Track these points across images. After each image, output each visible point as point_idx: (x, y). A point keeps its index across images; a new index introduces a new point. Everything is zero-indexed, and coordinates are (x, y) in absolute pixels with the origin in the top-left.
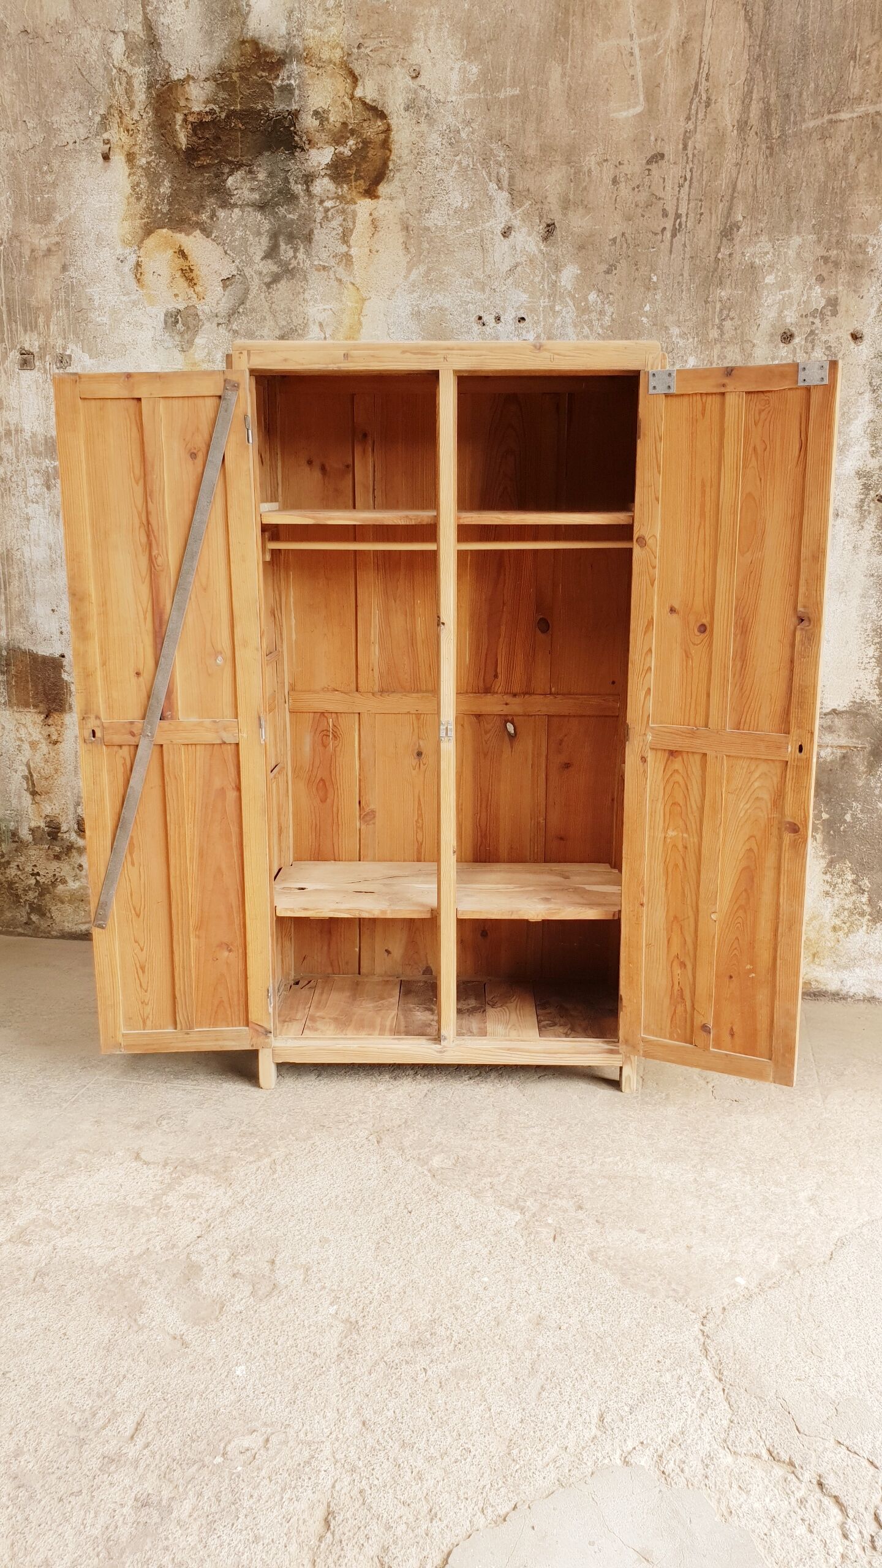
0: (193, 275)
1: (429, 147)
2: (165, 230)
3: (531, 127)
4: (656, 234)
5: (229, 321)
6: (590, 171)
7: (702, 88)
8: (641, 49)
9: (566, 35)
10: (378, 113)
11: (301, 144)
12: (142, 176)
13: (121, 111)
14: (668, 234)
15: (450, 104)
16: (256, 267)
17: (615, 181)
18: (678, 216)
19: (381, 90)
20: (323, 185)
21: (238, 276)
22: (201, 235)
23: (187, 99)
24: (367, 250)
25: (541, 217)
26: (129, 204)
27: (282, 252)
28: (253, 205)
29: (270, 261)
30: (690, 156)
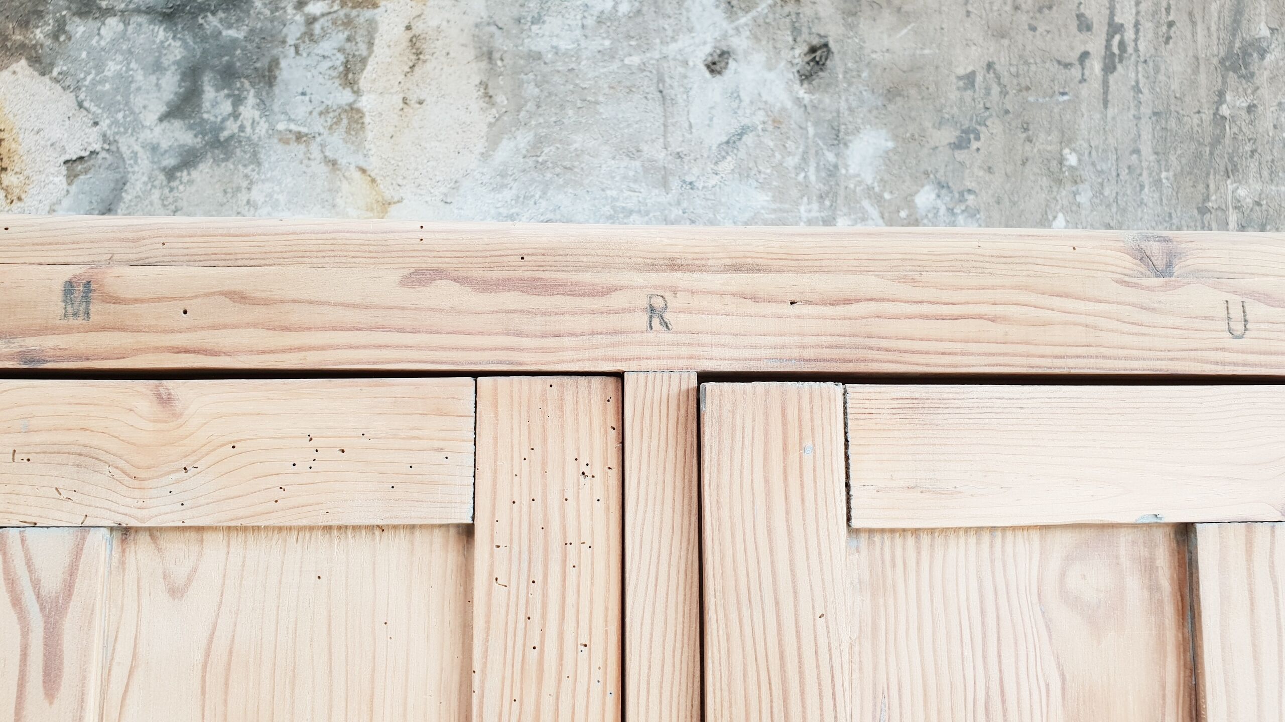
4: (1067, 66)
14: (1096, 66)
18: (1115, 29)
21: (103, 154)
22: (29, 71)
25: (796, 31)
27: (206, 105)
29: (177, 124)
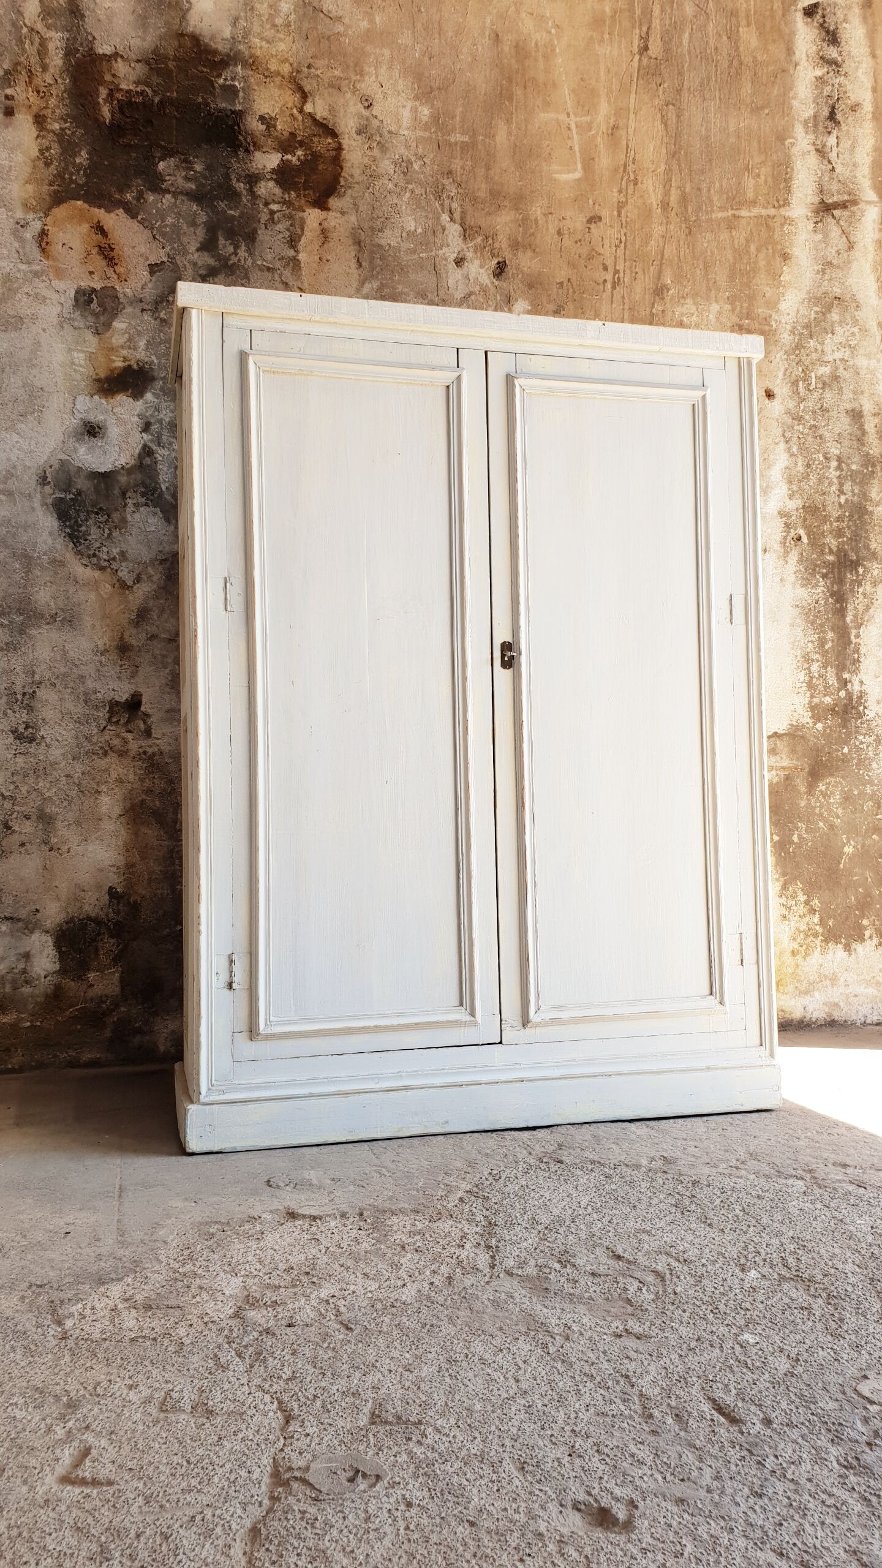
0: (112, 254)
1: (382, 171)
2: (79, 203)
3: (481, 172)
5: (156, 308)
6: (536, 219)
7: (630, 168)
8: (577, 127)
9: (510, 99)
10: (328, 130)
11: (243, 142)
12: (53, 141)
13: (30, 71)
15: (403, 137)
16: (190, 257)
17: (559, 233)
19: (332, 110)
20: (267, 188)
23: (114, 75)
24: (317, 258)
26: (34, 167)
28: (188, 194)
30: (624, 223)
